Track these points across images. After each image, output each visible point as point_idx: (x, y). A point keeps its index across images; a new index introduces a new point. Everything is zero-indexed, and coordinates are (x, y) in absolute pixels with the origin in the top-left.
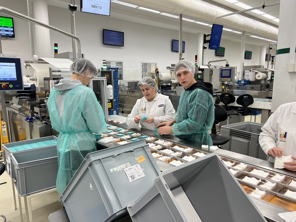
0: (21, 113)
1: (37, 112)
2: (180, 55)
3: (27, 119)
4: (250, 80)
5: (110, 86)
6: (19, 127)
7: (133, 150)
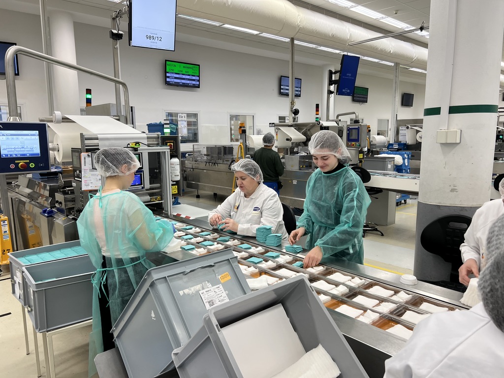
0: (33, 202)
1: (59, 201)
2: (291, 103)
3: (44, 212)
4: (407, 142)
5: (176, 161)
6: (28, 224)
7: (213, 264)
